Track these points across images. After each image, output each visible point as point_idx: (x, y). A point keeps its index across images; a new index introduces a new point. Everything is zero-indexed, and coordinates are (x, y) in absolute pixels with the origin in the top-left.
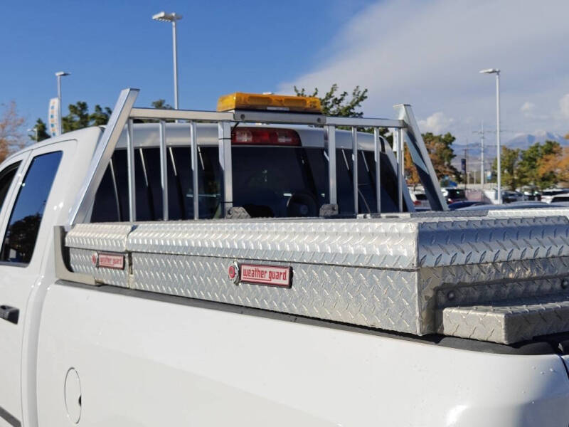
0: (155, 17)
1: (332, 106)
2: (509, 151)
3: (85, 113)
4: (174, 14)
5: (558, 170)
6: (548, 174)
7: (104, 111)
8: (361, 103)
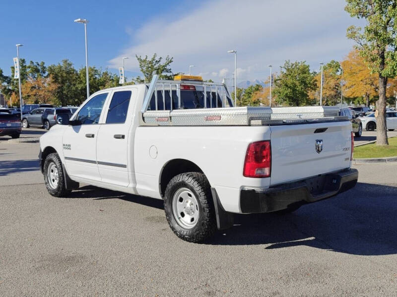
0: (76, 21)
1: (155, 65)
2: (239, 89)
3: (24, 65)
4: (85, 20)
5: (261, 99)
6: (257, 100)
7: (35, 64)
8: (170, 64)
